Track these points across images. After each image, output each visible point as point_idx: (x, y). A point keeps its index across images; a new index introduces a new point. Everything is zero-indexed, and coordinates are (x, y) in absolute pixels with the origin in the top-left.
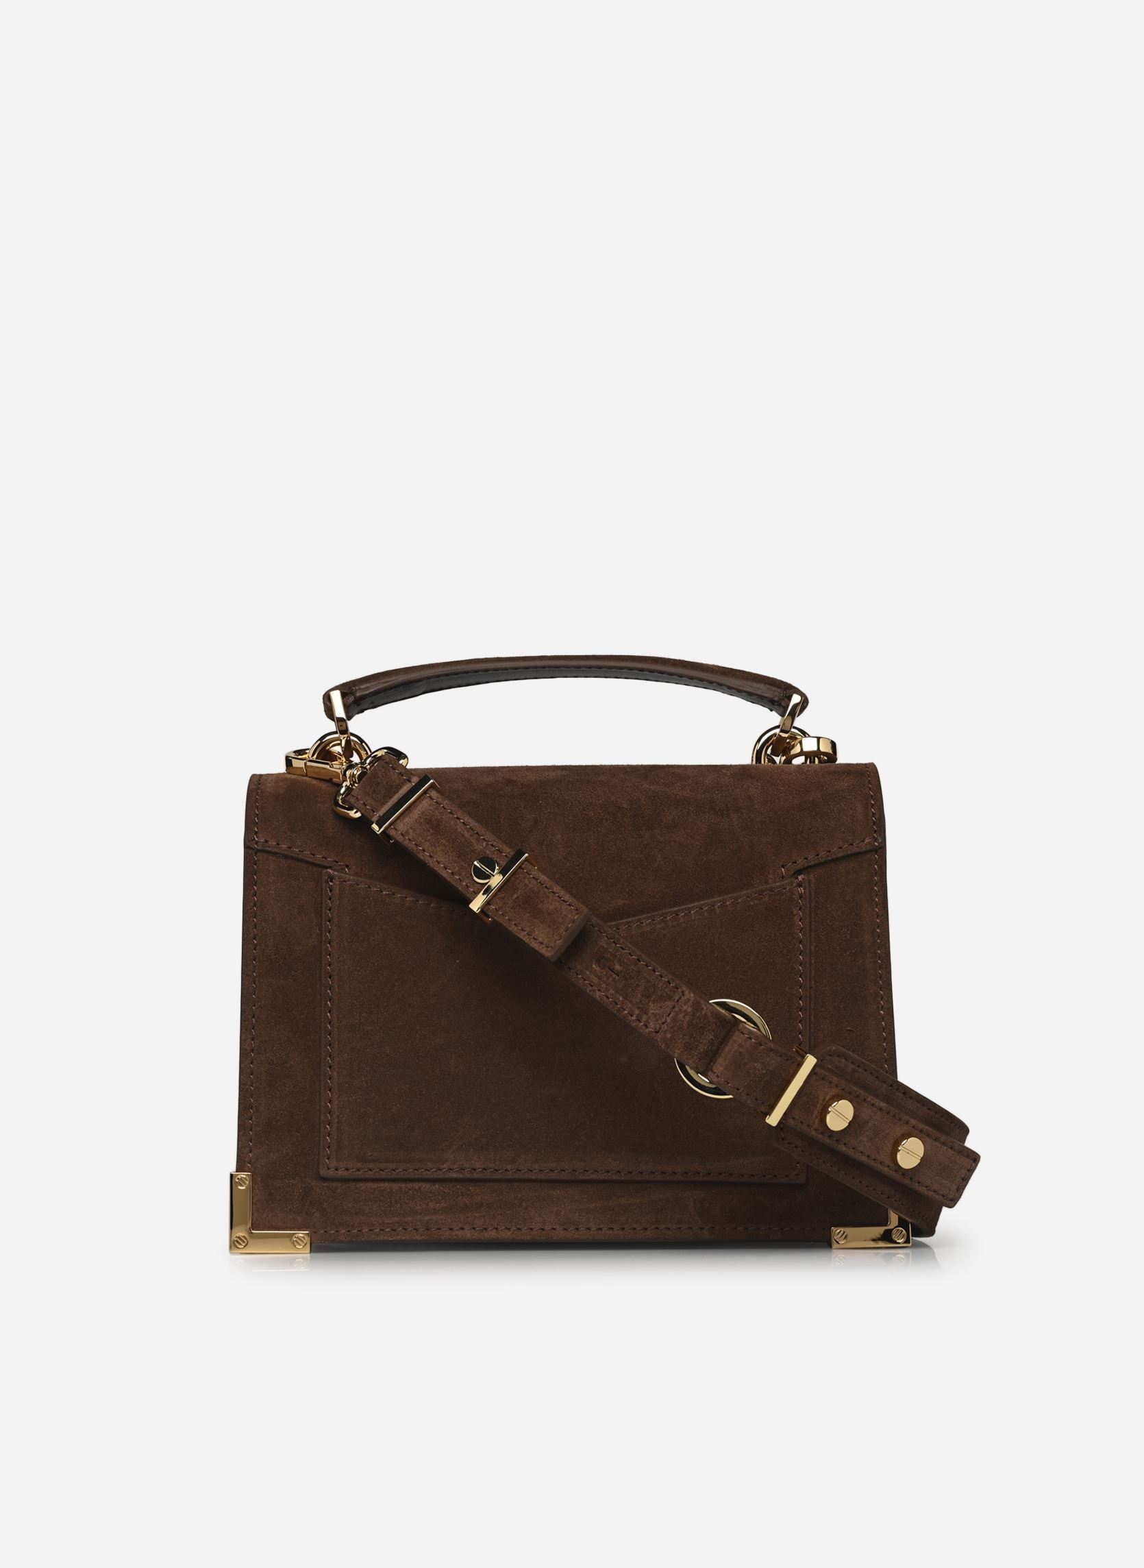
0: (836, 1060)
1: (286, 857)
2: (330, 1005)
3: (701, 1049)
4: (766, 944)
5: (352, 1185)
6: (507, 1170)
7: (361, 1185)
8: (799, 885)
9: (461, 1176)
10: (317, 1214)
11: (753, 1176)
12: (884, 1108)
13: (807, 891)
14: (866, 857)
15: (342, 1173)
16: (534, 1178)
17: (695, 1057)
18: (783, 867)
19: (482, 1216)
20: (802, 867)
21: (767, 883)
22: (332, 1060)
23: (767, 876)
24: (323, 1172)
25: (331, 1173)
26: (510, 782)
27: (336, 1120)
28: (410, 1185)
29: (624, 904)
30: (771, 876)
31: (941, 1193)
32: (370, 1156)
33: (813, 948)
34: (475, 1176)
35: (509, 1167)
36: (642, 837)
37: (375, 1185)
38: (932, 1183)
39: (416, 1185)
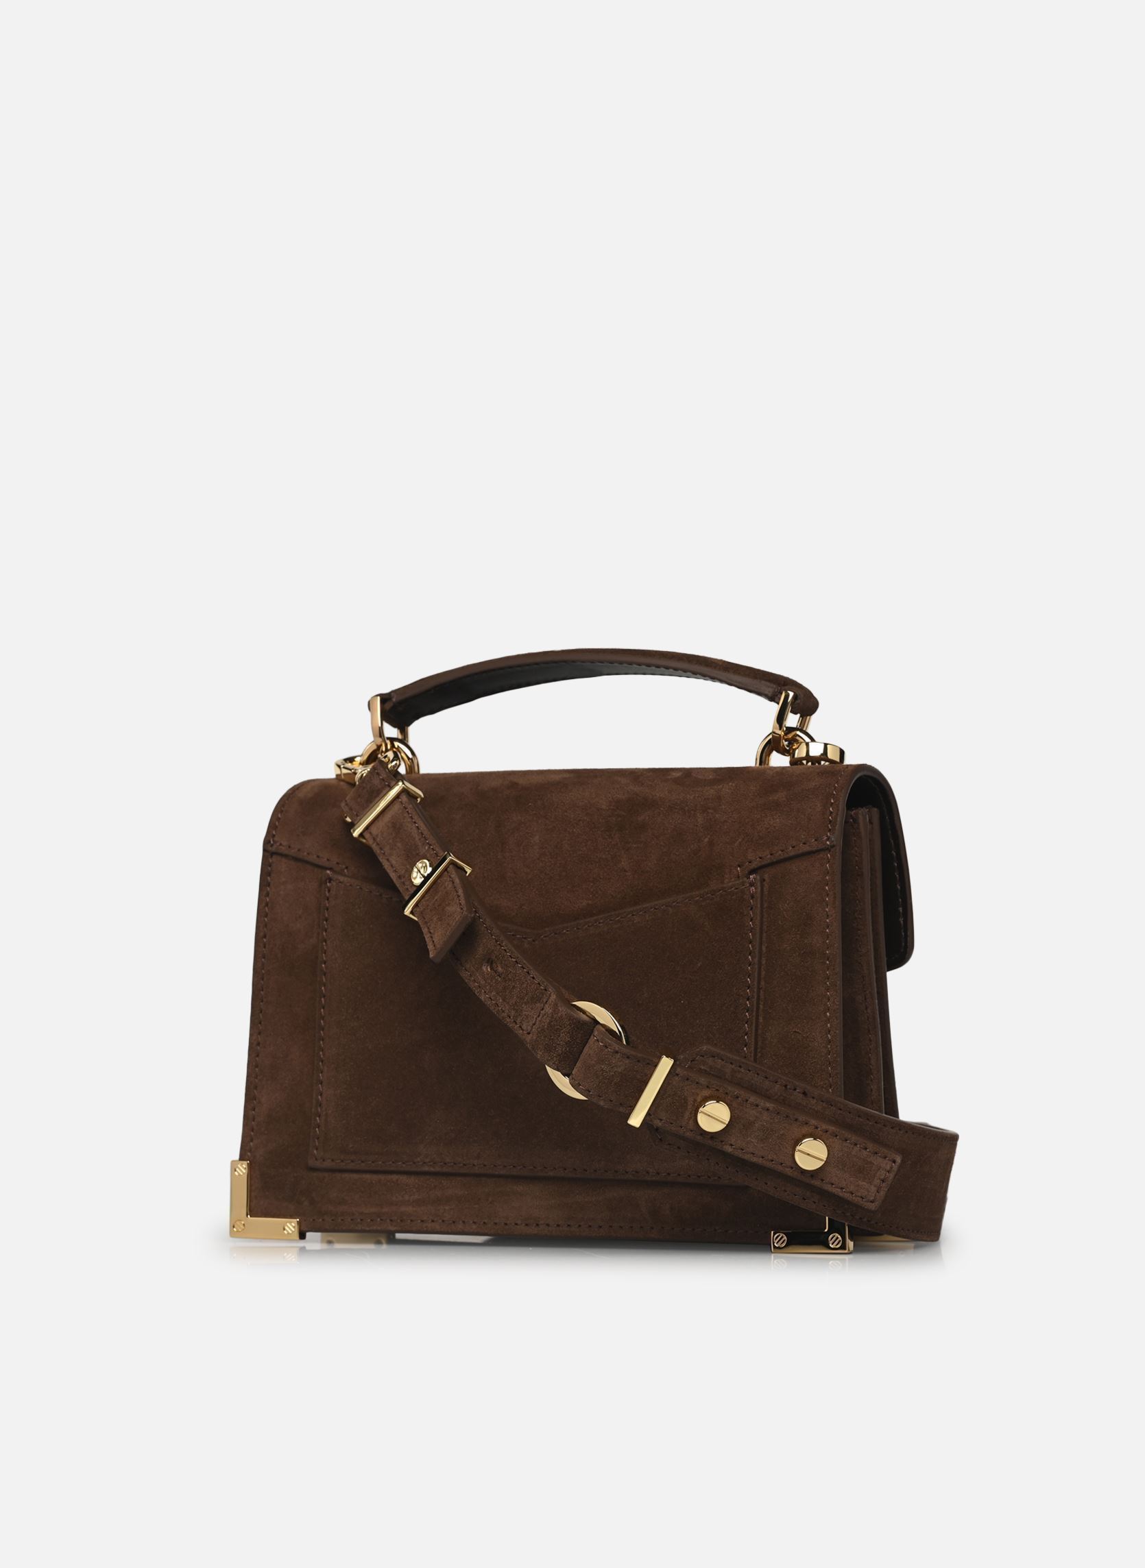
0: (710, 1061)
1: (296, 859)
2: (323, 1002)
3: (559, 1050)
4: (715, 945)
5: (338, 1175)
6: (474, 1165)
7: (346, 1175)
8: (752, 884)
9: (432, 1169)
10: (306, 1203)
11: (699, 1177)
12: (771, 1109)
13: (759, 890)
14: (818, 857)
15: (328, 1164)
16: (497, 1173)
17: (555, 1059)
18: (739, 866)
19: (451, 1209)
20: (756, 867)
21: (722, 882)
22: (324, 1055)
23: (723, 876)
24: (311, 1163)
25: (318, 1164)
26: (514, 785)
27: (324, 1113)
28: (390, 1177)
29: (588, 904)
30: (726, 876)
31: (859, 1194)
32: (352, 1148)
33: (764, 948)
34: (445, 1170)
35: (476, 1162)
36: (612, 838)
37: (355, 1176)
38: (847, 1185)
39: (395, 1177)
